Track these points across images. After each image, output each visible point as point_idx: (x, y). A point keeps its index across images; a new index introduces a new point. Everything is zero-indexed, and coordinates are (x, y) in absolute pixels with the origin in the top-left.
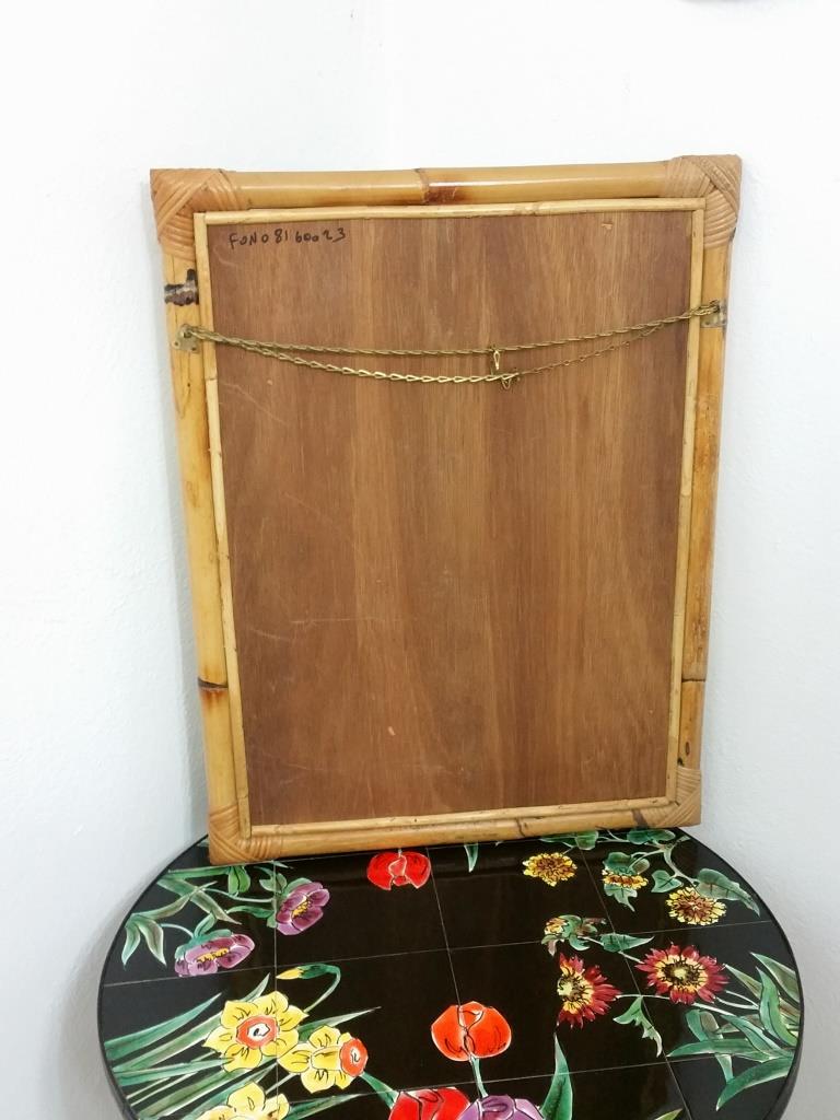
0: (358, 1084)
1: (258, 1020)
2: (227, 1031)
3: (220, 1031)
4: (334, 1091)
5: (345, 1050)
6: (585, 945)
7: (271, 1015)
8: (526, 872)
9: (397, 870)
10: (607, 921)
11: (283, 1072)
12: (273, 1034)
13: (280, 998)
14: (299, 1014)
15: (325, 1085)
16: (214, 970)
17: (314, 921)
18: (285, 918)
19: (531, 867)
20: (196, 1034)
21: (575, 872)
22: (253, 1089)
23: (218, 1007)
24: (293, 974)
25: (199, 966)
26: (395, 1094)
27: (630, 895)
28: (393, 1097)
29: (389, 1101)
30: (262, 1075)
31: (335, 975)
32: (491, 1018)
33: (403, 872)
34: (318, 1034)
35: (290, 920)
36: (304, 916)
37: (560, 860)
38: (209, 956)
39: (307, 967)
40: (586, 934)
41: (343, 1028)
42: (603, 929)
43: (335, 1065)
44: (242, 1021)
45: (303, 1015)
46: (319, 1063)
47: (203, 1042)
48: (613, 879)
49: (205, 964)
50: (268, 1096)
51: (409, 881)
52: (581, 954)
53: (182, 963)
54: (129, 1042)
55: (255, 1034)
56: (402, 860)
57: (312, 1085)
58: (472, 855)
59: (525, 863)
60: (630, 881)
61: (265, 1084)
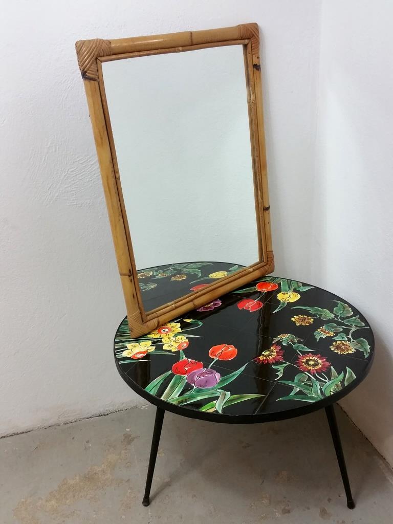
0: (178, 353)
1: (167, 328)
4: (170, 351)
5: (183, 343)
6: (287, 344)
7: (172, 328)
8: (293, 319)
10: (303, 341)
11: (161, 341)
12: (168, 333)
13: (179, 325)
14: (180, 330)
15: (168, 349)
17: (209, 310)
19: (295, 319)
21: (311, 324)
22: (150, 343)
24: (189, 321)
26: (185, 358)
27: (322, 336)
28: (184, 358)
29: (181, 359)
30: (155, 340)
31: (200, 325)
32: (233, 351)
33: (250, 306)
34: (180, 337)
36: (207, 308)
37: (309, 319)
39: (194, 320)
40: (291, 342)
41: (187, 338)
42: (299, 342)
43: (177, 345)
45: (181, 331)
46: (172, 343)
48: (322, 331)
50: (151, 346)
51: (249, 309)
52: (283, 346)
55: (163, 331)
56: (254, 303)
57: (165, 348)
58: (279, 309)
59: (295, 316)
60: (329, 333)
61: (153, 343)
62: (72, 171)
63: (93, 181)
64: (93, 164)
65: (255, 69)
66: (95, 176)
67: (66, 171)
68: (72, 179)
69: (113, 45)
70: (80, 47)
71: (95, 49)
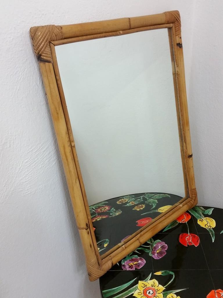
1: (149, 289)
2: (140, 291)
3: (137, 291)
7: (153, 287)
9: (189, 239)
12: (155, 295)
13: (155, 281)
14: (162, 288)
16: (134, 269)
17: (164, 255)
18: (155, 253)
20: (130, 291)
23: (136, 283)
24: (159, 273)
25: (129, 267)
31: (173, 275)
33: (191, 241)
35: (156, 254)
36: (160, 253)
38: (132, 264)
39: (163, 272)
41: (177, 294)
44: (144, 288)
47: (133, 294)
49: (131, 267)
51: (193, 244)
53: (124, 266)
54: (110, 292)
55: (149, 294)
56: (190, 237)
58: (213, 237)
62: (27, 162)
63: (45, 167)
64: (44, 151)
65: (178, 47)
66: (47, 161)
67: (21, 163)
68: (27, 170)
69: (64, 30)
70: (34, 33)
71: (48, 34)
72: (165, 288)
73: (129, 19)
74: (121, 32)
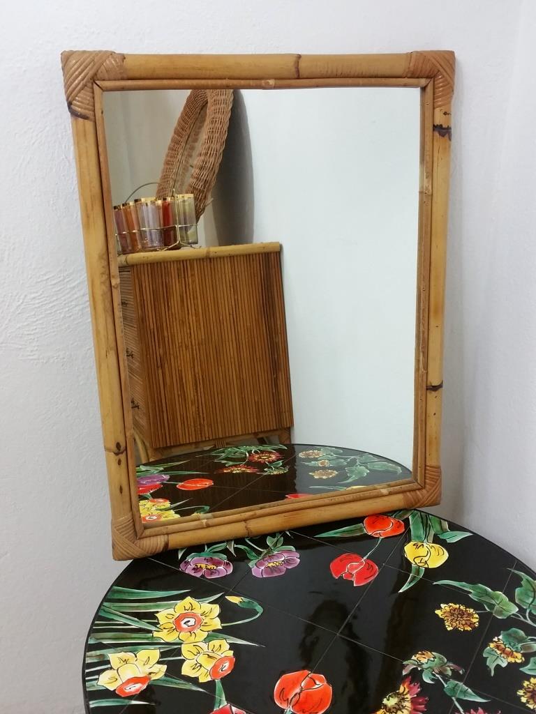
0: (210, 685)
1: (194, 616)
2: (173, 613)
3: (171, 611)
4: (195, 681)
5: (222, 660)
6: (432, 680)
7: (203, 617)
8: (438, 612)
9: (353, 568)
10: (464, 674)
11: (179, 652)
12: (193, 629)
13: (216, 609)
14: (218, 624)
15: (192, 674)
16: (198, 575)
17: (276, 574)
18: (262, 564)
19: (443, 610)
20: (158, 606)
21: (474, 628)
22: (155, 654)
23: (182, 597)
24: (235, 600)
25: (194, 569)
26: (225, 703)
27: (500, 663)
28: (223, 703)
29: (217, 705)
30: (167, 648)
31: (258, 613)
32: (324, 691)
33: (354, 572)
34: (216, 643)
35: (263, 568)
36: (273, 569)
37: (470, 615)
38: (203, 566)
39: (246, 600)
40: (440, 673)
41: (232, 646)
42: (456, 676)
43: (209, 665)
44: (186, 611)
46: (202, 659)
47: (157, 612)
48: (498, 647)
49: (196, 569)
50: (159, 662)
51: (354, 579)
52: (423, 684)
53: (187, 563)
54: (129, 593)
55: (185, 623)
56: (362, 564)
57: (186, 670)
58: (410, 583)
59: (442, 606)
60: (510, 654)
61: (163, 654)
62: (34, 298)
63: (72, 318)
64: (74, 287)
66: (77, 308)
67: (22, 297)
68: (33, 313)
69: (128, 62)
70: (67, 58)
72: (223, 627)
73: (299, 57)
74: (272, 82)
